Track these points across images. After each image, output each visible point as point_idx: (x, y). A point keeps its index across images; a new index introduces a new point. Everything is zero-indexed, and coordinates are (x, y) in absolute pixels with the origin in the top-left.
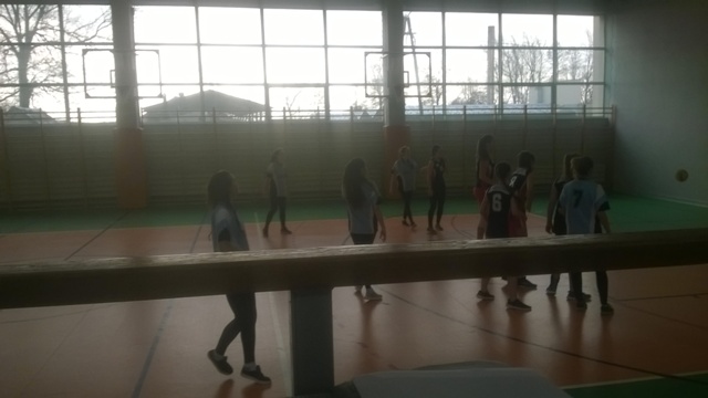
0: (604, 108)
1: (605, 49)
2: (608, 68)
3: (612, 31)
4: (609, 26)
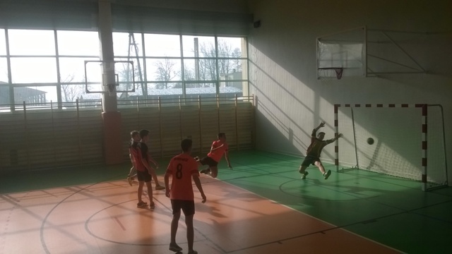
0: (249, 97)
1: (248, 59)
2: (250, 71)
3: (252, 47)
4: (249, 44)
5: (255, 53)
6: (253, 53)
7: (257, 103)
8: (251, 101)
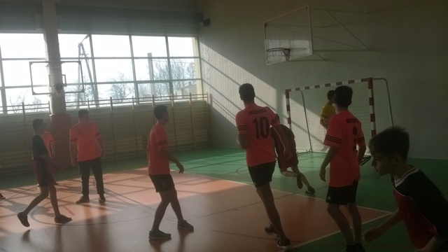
1: (200, 58)
2: (203, 69)
3: (203, 46)
4: (201, 43)
5: (207, 51)
6: (205, 51)
7: (211, 101)
8: (206, 99)
